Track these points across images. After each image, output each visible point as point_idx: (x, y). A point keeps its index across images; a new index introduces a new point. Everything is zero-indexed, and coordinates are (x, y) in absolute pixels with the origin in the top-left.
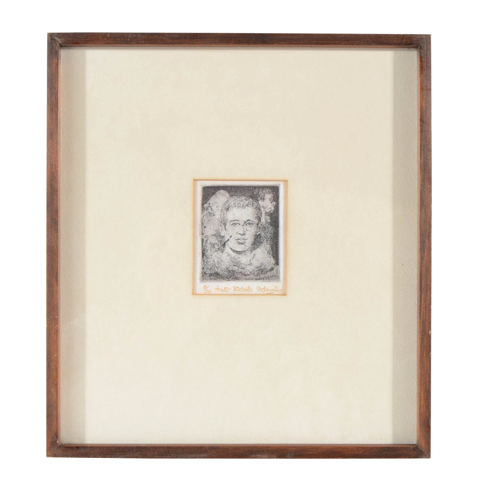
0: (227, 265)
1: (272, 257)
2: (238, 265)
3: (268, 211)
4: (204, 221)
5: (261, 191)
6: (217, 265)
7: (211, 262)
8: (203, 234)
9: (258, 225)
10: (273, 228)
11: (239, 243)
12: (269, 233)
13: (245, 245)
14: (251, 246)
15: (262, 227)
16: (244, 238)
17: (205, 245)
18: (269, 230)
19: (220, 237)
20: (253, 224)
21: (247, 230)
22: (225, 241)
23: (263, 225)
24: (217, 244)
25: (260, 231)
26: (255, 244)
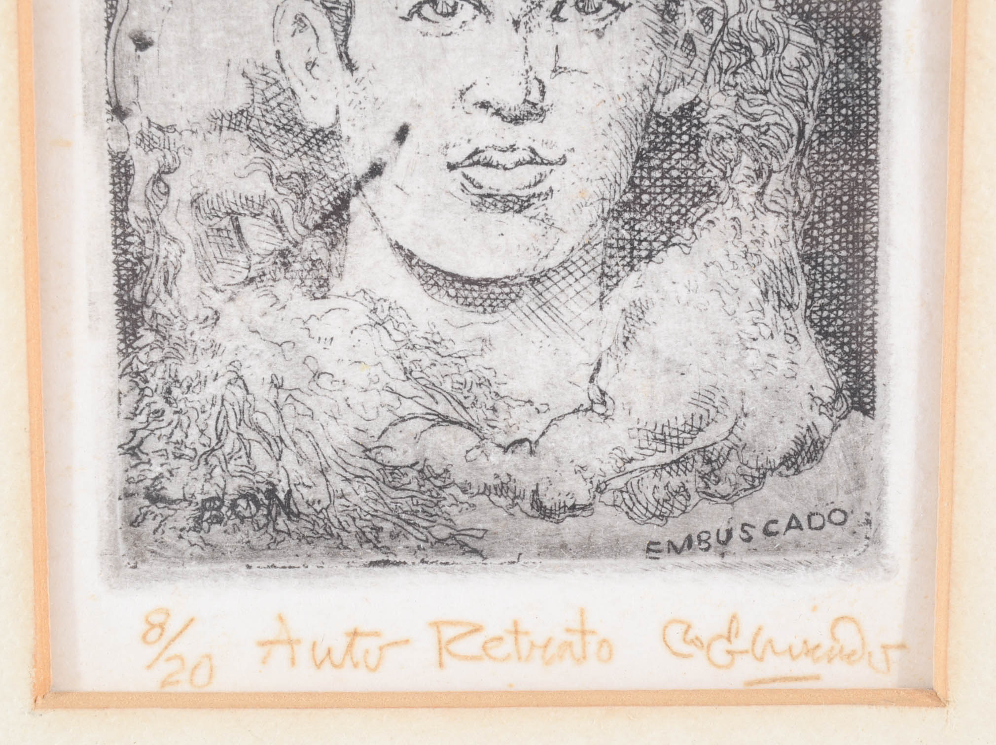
0: (372, 414)
1: (806, 337)
2: (476, 415)
6: (272, 413)
7: (213, 389)
8: (119, 112)
9: (674, 17)
10: (819, 45)
11: (480, 200)
12: (776, 96)
13: (540, 217)
14: (600, 223)
15: (707, 32)
16: (533, 151)
17: (142, 221)
18: (776, 68)
19: (290, 144)
20: (626, 4)
21: (565, 68)
22: (345, 180)
23: (726, 20)
24: (267, 212)
25: (690, 72)
26: (644, 207)
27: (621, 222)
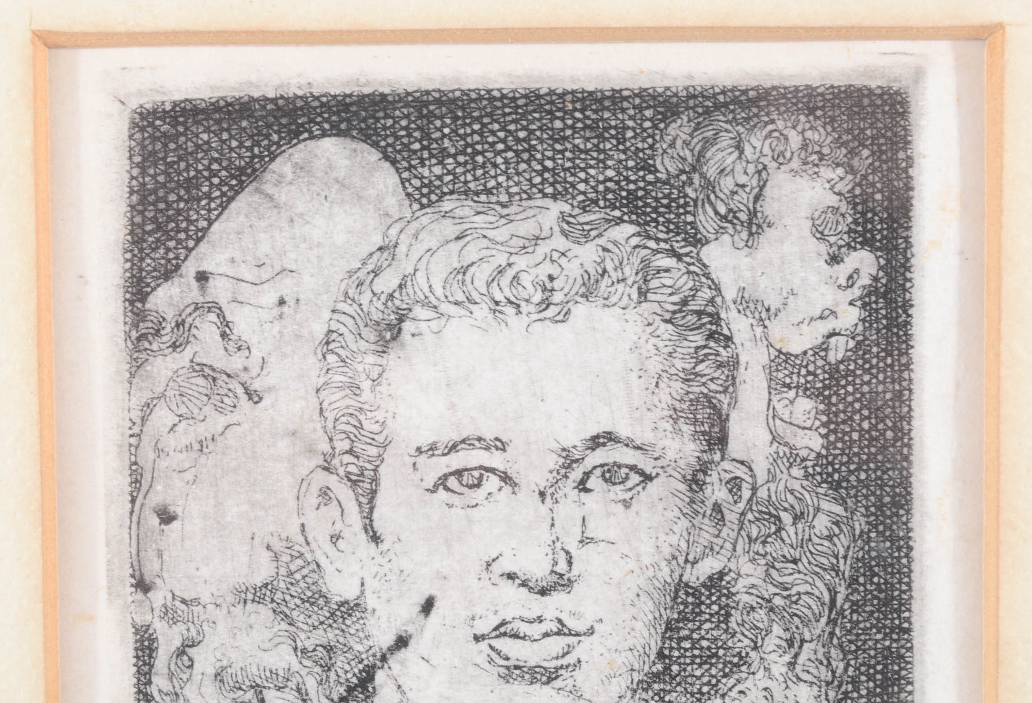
3: (795, 348)
4: (159, 451)
5: (725, 141)
8: (143, 586)
9: (702, 485)
10: (849, 514)
11: (507, 672)
12: (807, 565)
13: (568, 689)
14: (629, 694)
15: (736, 502)
16: (560, 621)
17: (166, 695)
18: (807, 537)
19: (315, 617)
20: (654, 475)
21: (592, 539)
22: (371, 652)
23: (754, 489)
24: (292, 685)
25: (719, 541)
26: (673, 678)
27: (650, 693)
